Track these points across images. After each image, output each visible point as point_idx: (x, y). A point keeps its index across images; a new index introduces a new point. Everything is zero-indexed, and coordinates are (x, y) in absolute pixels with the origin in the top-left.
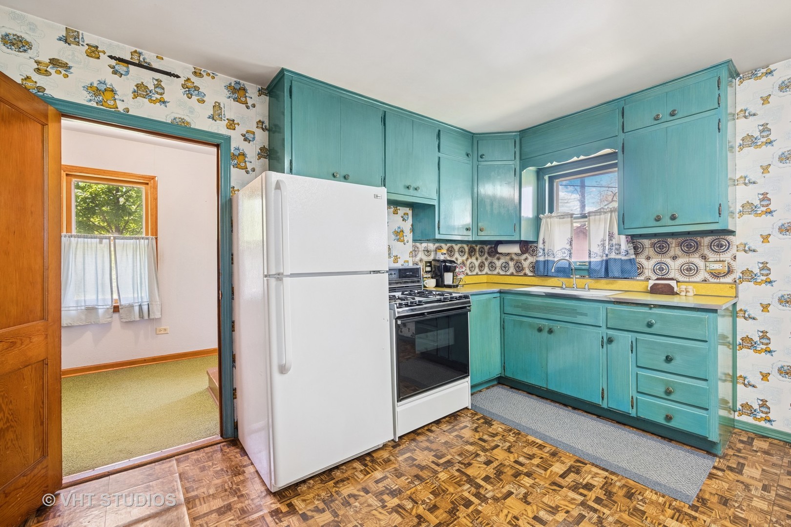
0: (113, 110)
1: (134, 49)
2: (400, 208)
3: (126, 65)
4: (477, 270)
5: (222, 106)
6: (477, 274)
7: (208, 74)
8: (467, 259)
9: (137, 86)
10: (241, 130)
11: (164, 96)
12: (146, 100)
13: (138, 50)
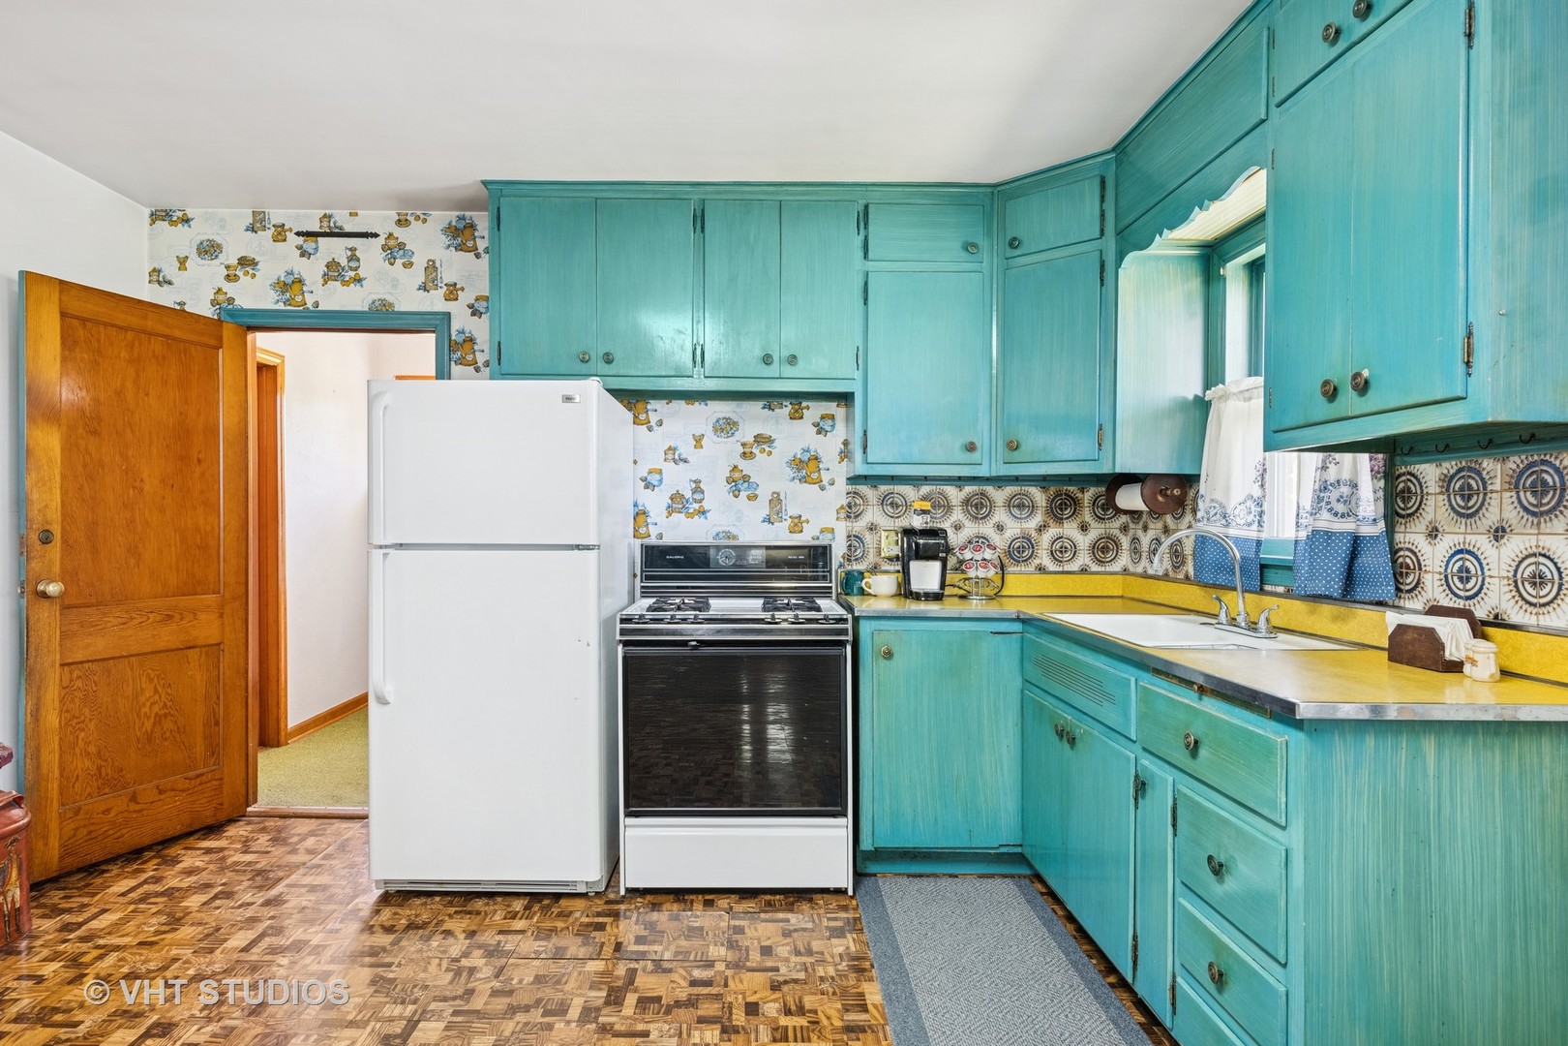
0: (301, 308)
1: (322, 213)
2: (809, 404)
3: (314, 239)
4: (1084, 559)
5: (438, 265)
6: (1084, 571)
7: (417, 218)
8: (1041, 529)
9: (327, 266)
10: (466, 298)
11: (360, 271)
12: (338, 283)
13: (328, 212)
